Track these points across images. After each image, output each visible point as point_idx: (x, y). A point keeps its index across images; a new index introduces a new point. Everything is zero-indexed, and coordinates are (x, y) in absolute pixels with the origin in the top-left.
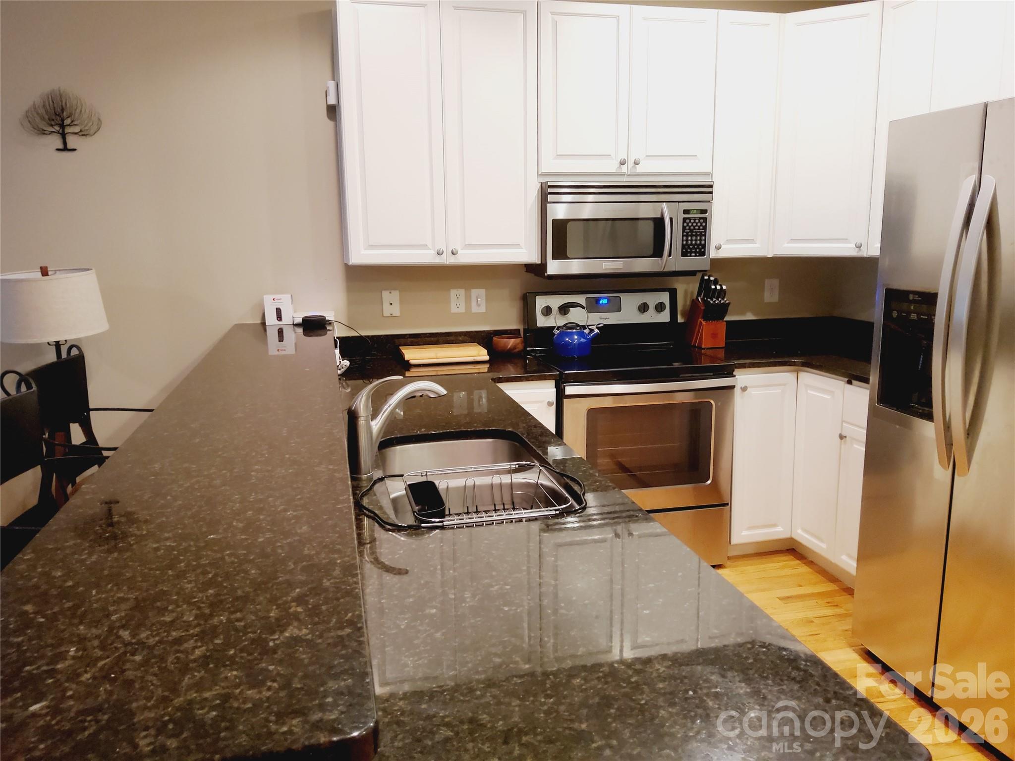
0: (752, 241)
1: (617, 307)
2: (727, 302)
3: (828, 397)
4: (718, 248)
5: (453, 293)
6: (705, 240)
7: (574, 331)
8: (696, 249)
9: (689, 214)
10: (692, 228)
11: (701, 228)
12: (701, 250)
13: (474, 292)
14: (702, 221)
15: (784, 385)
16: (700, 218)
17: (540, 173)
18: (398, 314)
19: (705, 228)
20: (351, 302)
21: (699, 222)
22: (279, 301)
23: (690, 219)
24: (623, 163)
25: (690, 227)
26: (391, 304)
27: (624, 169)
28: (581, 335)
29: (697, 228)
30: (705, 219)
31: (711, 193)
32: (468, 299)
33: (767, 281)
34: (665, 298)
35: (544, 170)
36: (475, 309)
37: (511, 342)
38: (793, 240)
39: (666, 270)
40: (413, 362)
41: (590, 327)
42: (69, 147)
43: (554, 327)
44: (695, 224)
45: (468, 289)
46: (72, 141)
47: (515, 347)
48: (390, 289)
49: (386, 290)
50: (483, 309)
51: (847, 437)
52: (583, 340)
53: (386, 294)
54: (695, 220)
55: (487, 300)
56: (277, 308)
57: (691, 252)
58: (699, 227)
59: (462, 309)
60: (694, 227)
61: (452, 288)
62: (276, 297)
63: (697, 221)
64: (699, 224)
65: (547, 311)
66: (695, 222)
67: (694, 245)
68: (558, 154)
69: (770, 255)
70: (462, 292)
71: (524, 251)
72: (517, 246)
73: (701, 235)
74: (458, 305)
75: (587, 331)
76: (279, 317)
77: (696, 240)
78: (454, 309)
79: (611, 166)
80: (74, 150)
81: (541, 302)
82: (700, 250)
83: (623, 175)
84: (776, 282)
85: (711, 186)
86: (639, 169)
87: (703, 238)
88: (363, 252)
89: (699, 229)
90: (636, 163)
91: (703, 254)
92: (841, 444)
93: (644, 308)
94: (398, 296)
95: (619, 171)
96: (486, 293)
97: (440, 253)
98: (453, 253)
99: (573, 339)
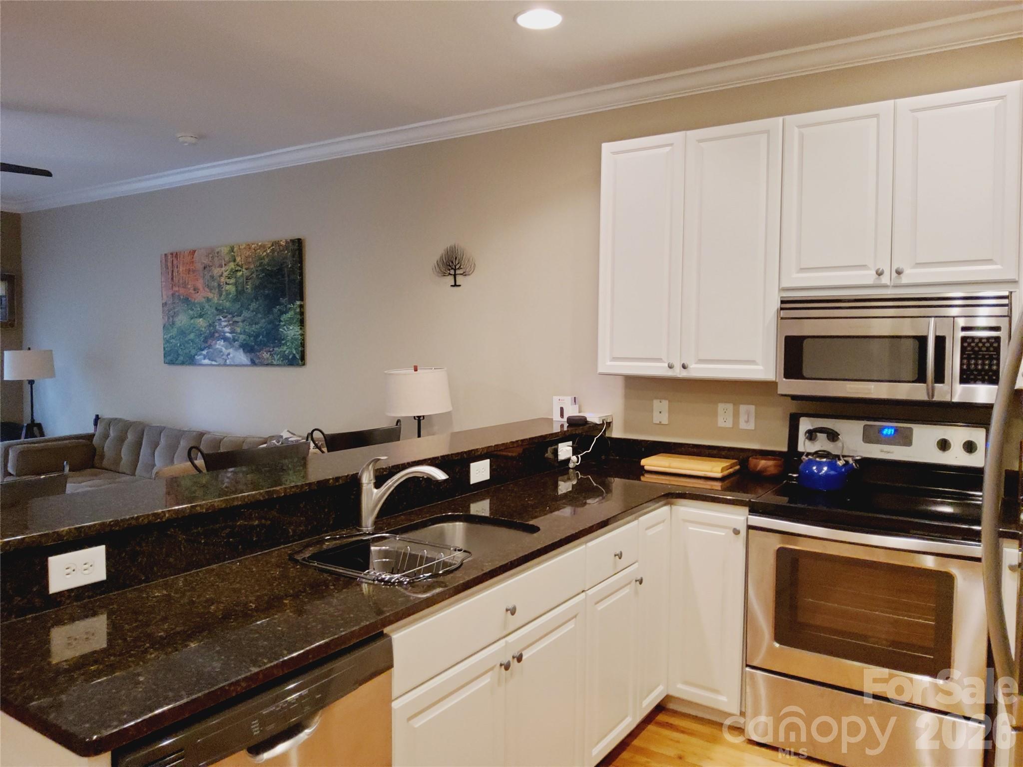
1: (906, 439)
5: (721, 407)
6: (996, 364)
7: (824, 460)
8: (984, 375)
9: (971, 332)
10: (976, 349)
11: (992, 349)
12: (992, 377)
13: (743, 408)
14: (992, 340)
16: (989, 337)
17: (780, 288)
18: (666, 423)
19: (997, 349)
20: (627, 408)
21: (988, 342)
22: (563, 401)
23: (972, 337)
24: (880, 274)
25: (973, 348)
26: (660, 412)
27: (885, 279)
28: (833, 466)
29: (984, 349)
30: (997, 339)
31: (1006, 304)
32: (736, 415)
34: (975, 435)
35: (786, 284)
36: (743, 425)
39: (936, 399)
41: (846, 459)
42: (457, 284)
44: (981, 345)
45: (736, 404)
46: (460, 280)
47: (764, 470)
48: (661, 398)
49: (657, 398)
50: (751, 426)
52: (832, 473)
53: (656, 403)
54: (981, 339)
55: (756, 417)
56: (559, 406)
57: (976, 379)
58: (988, 348)
59: (729, 424)
60: (980, 348)
61: (720, 402)
62: (561, 398)
63: (984, 340)
64: (988, 345)
65: (813, 433)
66: (980, 341)
67: (980, 371)
68: (802, 267)
70: (730, 407)
71: (761, 367)
72: (752, 362)
73: (991, 359)
74: (725, 420)
75: (840, 463)
76: (562, 415)
77: (983, 365)
78: (721, 423)
79: (868, 278)
80: (459, 286)
81: (806, 425)
82: (990, 376)
83: (885, 286)
85: (1006, 296)
86: (904, 280)
87: (994, 362)
88: (609, 363)
89: (987, 351)
90: (899, 273)
91: (995, 381)
93: (944, 445)
94: (667, 405)
95: (878, 282)
96: (756, 409)
97: (671, 367)
98: (684, 367)
99: (820, 470)
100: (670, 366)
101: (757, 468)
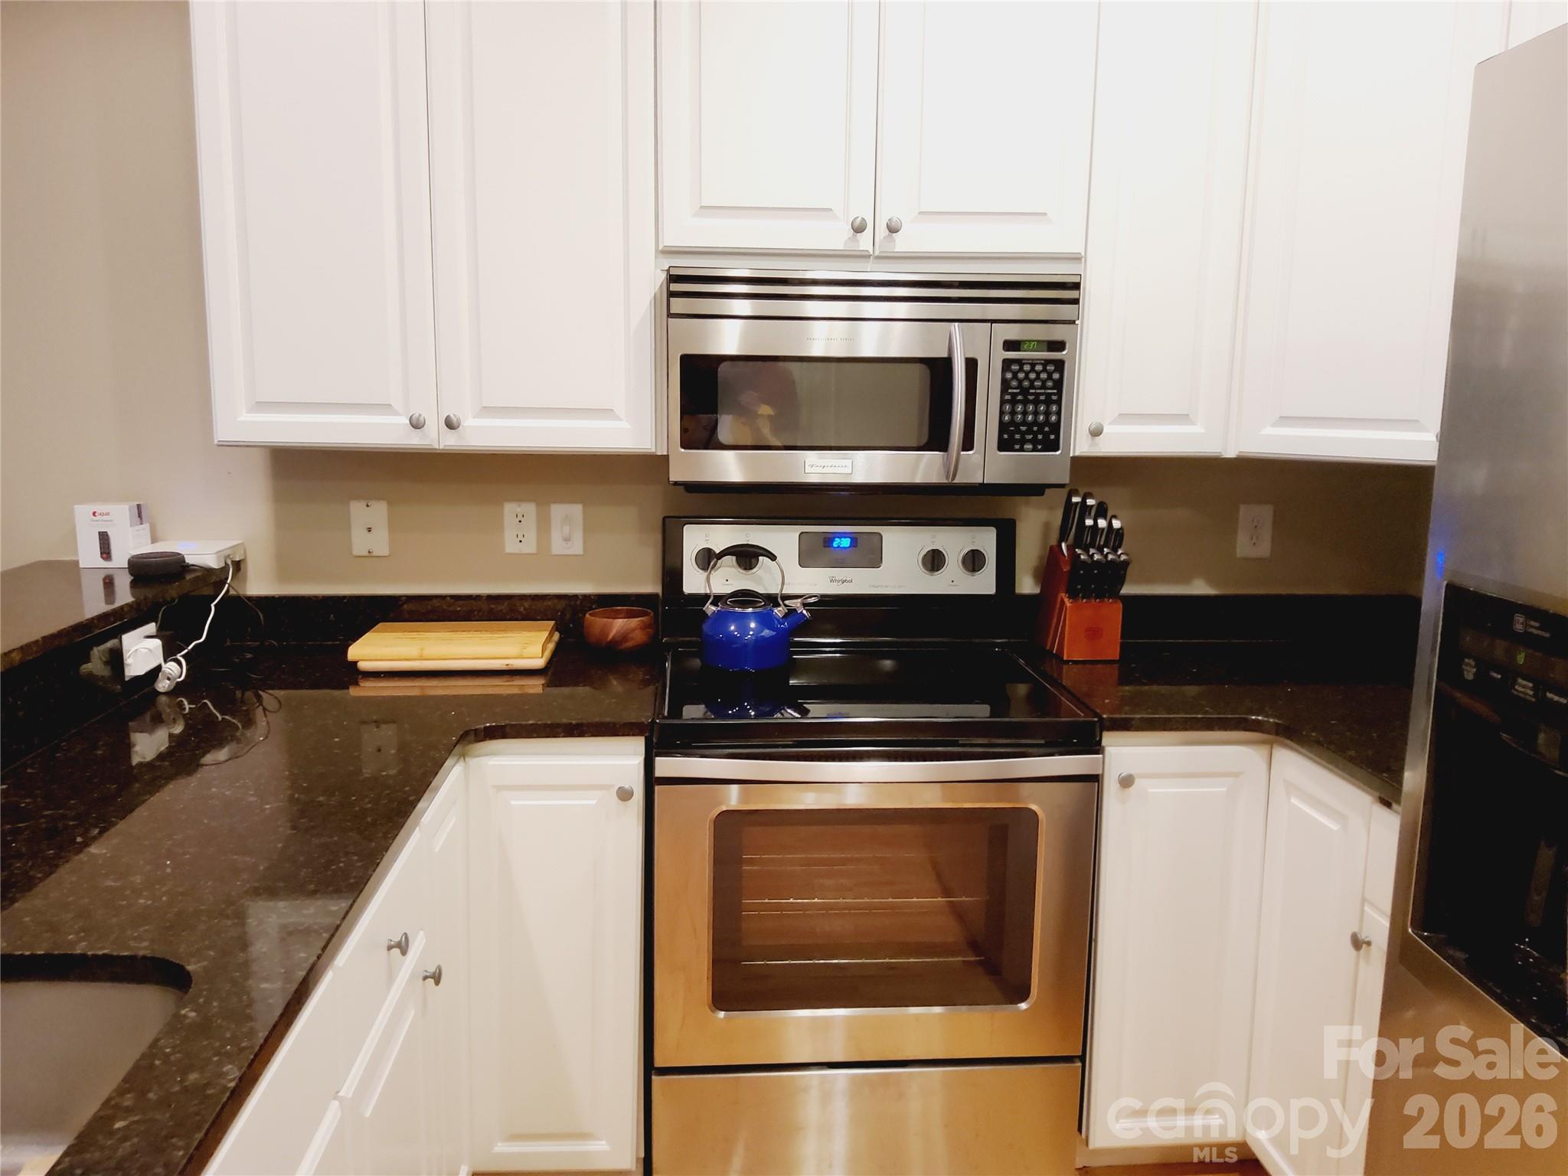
0: (1183, 418)
1: (873, 557)
2: (1123, 557)
3: (1334, 826)
4: (1096, 433)
5: (510, 509)
6: (1059, 413)
7: (750, 610)
8: (1035, 434)
9: (1019, 351)
10: (1026, 383)
11: (1050, 384)
12: (1048, 437)
13: (558, 511)
14: (1050, 368)
15: (1236, 775)
16: (1047, 362)
17: (661, 247)
18: (385, 552)
19: (1059, 385)
20: (282, 524)
21: (1044, 370)
22: (105, 518)
23: (1019, 362)
24: (858, 229)
25: (1020, 382)
26: (369, 530)
27: (864, 242)
28: (766, 620)
29: (1038, 384)
30: (1060, 365)
31: (1076, 301)
32: (544, 525)
33: (1243, 508)
34: (986, 540)
35: (670, 240)
36: (558, 547)
37: (619, 626)
38: (1286, 420)
39: (959, 480)
40: (363, 665)
41: (787, 602)
43: (706, 597)
44: (1033, 376)
45: (543, 503)
47: (624, 637)
48: (368, 498)
49: (358, 498)
50: (577, 547)
51: (1373, 947)
52: (767, 633)
53: (357, 508)
54: (1033, 365)
55: (585, 530)
56: (99, 533)
57: (1023, 442)
58: (1044, 382)
59: (530, 546)
60: (1032, 382)
61: (506, 500)
62: (99, 508)
63: (1039, 368)
64: (1044, 376)
65: (708, 559)
66: (1033, 370)
67: (1030, 425)
68: (703, 205)
69: (1231, 453)
70: (529, 509)
71: (624, 424)
72: (607, 413)
73: (1048, 402)
74: (520, 538)
75: (779, 612)
76: (106, 552)
77: (1036, 413)
78: (511, 546)
79: (836, 237)
81: (696, 538)
82: (1046, 435)
83: (864, 256)
84: (1265, 513)
85: (1076, 286)
86: (902, 243)
87: (1054, 408)
88: (246, 417)
89: (1043, 387)
90: (893, 230)
91: (1054, 446)
92: (1357, 964)
93: (934, 561)
94: (385, 513)
95: (852, 247)
96: (584, 513)
97: (416, 425)
98: (450, 425)
99: (744, 629)
100: (414, 422)
101: (607, 636)
